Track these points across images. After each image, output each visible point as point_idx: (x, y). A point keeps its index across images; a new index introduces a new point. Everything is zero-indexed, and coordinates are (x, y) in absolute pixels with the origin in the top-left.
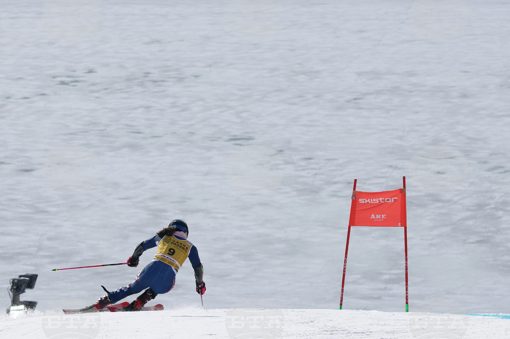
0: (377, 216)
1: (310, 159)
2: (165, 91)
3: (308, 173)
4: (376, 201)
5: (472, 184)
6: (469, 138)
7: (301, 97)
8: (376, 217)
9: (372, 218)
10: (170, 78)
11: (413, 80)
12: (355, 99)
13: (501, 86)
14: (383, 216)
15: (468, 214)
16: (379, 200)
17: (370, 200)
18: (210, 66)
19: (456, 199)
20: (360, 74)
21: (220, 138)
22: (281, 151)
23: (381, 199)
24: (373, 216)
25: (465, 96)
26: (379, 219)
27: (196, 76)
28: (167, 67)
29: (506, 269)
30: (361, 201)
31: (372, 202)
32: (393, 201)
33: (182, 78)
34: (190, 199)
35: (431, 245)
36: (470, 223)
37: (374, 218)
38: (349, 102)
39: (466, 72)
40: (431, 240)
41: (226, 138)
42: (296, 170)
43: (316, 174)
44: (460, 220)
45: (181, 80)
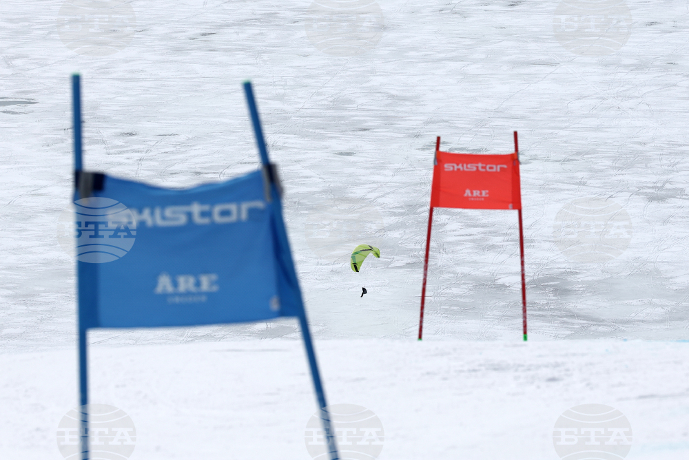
0: (474, 192)
1: (131, 134)
3: (128, 158)
4: (471, 167)
5: (398, 171)
6: (393, 96)
8: (472, 193)
9: (466, 195)
12: (204, 34)
13: (441, 10)
14: (484, 192)
15: (393, 220)
16: (477, 167)
17: (463, 166)
19: (372, 196)
23: (480, 165)
24: (468, 193)
26: (477, 197)
29: (455, 308)
30: (448, 167)
31: (465, 169)
32: (499, 170)
35: (333, 272)
36: (395, 234)
37: (470, 195)
38: (194, 39)
40: (333, 264)
42: (108, 154)
43: (140, 160)
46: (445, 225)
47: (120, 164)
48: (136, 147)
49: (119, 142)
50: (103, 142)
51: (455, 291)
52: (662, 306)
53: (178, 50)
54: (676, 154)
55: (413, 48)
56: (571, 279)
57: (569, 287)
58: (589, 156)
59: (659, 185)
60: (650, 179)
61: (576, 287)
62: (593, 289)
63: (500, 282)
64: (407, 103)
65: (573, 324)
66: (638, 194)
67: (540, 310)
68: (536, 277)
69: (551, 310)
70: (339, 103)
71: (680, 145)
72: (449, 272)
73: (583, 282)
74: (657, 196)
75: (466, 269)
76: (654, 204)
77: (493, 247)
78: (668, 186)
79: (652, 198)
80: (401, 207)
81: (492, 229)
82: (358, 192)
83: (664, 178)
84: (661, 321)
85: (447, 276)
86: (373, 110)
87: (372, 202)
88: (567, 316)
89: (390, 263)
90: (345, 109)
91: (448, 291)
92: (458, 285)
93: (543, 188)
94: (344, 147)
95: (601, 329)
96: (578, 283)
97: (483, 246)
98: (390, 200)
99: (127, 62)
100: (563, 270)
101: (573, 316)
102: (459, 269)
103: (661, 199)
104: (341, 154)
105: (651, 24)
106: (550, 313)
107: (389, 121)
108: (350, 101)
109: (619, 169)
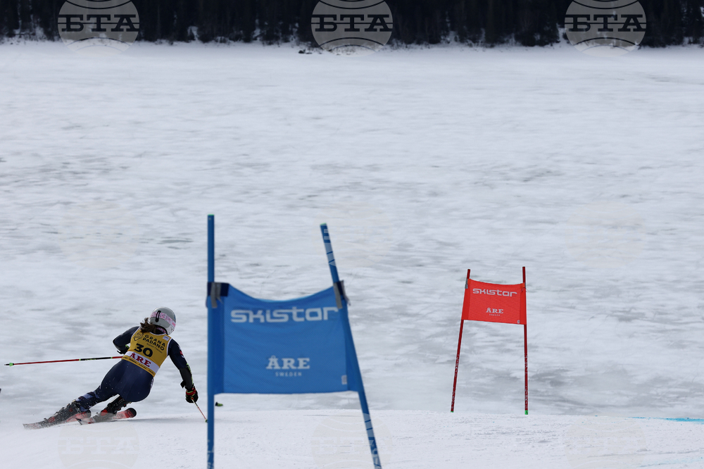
1: (257, 265)
2: (87, 184)
3: (255, 282)
5: (443, 295)
6: (440, 243)
7: (247, 193)
10: (93, 169)
11: (376, 175)
12: (310, 196)
13: (476, 183)
15: (439, 329)
18: (140, 156)
19: (424, 312)
20: (315, 167)
21: (152, 239)
22: (224, 255)
25: (434, 194)
27: (124, 168)
28: (91, 156)
29: (481, 393)
33: (107, 169)
34: (117, 311)
35: (396, 365)
36: (440, 340)
38: (302, 199)
39: (436, 167)
40: (397, 359)
41: (160, 239)
42: (241, 278)
43: (263, 283)
44: (429, 337)
45: (106, 171)
46: (475, 334)
47: (249, 286)
48: (260, 274)
49: (249, 270)
50: (238, 270)
51: (481, 380)
52: (628, 396)
53: (291, 207)
54: (639, 288)
55: (456, 209)
56: (563, 374)
57: (562, 381)
58: (578, 288)
59: (627, 310)
60: (620, 306)
61: (567, 380)
62: (579, 381)
63: (513, 375)
64: (451, 247)
65: (564, 406)
66: (612, 316)
67: (541, 396)
68: (538, 373)
69: (549, 396)
70: (403, 247)
71: (642, 282)
72: (477, 368)
73: (571, 377)
74: (626, 317)
75: (489, 366)
76: (623, 324)
77: (509, 351)
78: (633, 311)
79: (621, 319)
80: (445, 321)
81: (508, 338)
82: (414, 309)
83: (631, 305)
84: (627, 406)
85: (475, 370)
86: (425, 252)
87: (424, 317)
88: (560, 401)
89: (436, 360)
90: (406, 251)
91: (476, 381)
92: (484, 377)
93: (546, 310)
94: (405, 278)
95: (584, 410)
96: (568, 378)
97: (502, 350)
98: (438, 316)
99: (255, 214)
100: (558, 368)
101: (564, 401)
102: (485, 366)
103: (628, 320)
104: (404, 282)
105: (624, 196)
106: (548, 398)
107: (437, 260)
108: (411, 245)
109: (599, 298)
